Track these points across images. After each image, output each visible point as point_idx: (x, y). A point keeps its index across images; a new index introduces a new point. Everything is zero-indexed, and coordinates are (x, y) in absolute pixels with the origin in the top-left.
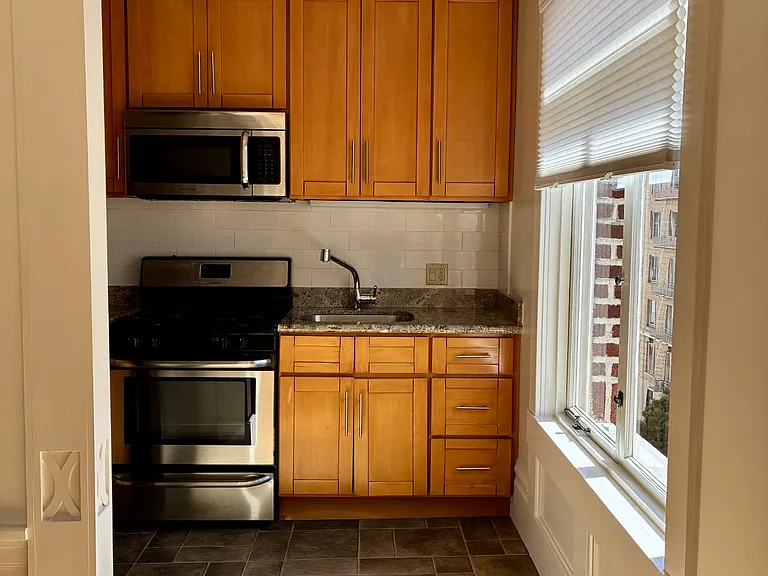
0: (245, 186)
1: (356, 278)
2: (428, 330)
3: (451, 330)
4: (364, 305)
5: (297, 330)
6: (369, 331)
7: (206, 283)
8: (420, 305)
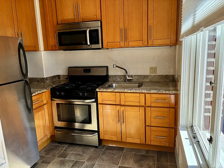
0: (89, 45)
1: (126, 72)
2: (144, 91)
3: (152, 92)
4: (129, 80)
5: (102, 91)
6: (124, 91)
7: (84, 74)
8: (148, 80)
